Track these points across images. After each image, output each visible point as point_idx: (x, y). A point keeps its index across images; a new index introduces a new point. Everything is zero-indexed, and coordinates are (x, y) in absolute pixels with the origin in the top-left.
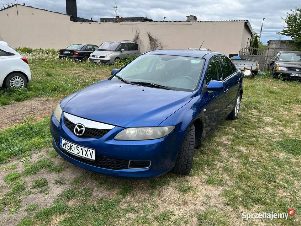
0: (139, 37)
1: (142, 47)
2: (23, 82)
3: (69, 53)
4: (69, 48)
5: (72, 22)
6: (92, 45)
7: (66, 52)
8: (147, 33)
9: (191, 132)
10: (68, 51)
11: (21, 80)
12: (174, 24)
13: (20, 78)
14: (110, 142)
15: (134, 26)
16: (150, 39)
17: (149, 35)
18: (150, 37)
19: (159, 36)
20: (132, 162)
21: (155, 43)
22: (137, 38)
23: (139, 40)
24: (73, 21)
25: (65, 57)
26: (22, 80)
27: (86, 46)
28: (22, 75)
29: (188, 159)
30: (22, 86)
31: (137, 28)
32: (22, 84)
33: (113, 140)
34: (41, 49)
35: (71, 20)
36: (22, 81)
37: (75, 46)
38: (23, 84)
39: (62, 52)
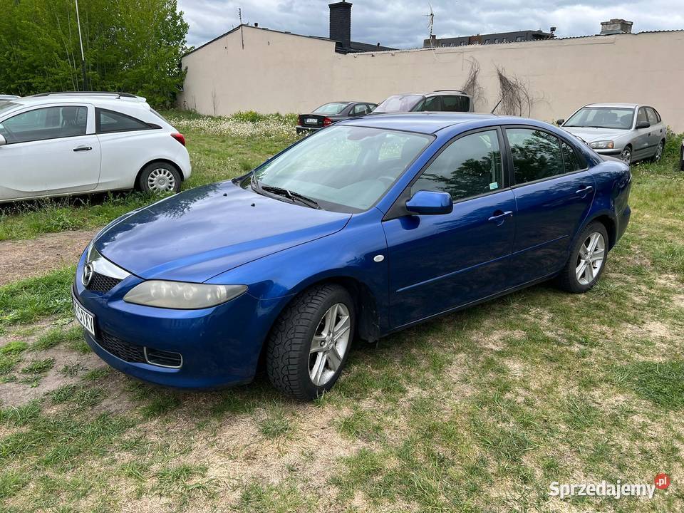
0: (478, 80)
1: (483, 104)
2: (173, 180)
3: (315, 121)
4: (316, 112)
5: (338, 54)
6: (367, 105)
7: (309, 121)
8: (495, 70)
9: (310, 305)
10: (314, 117)
11: (168, 175)
12: (568, 44)
13: (168, 172)
14: (117, 305)
15: (467, 56)
16: (503, 85)
17: (500, 75)
18: (502, 79)
19: (525, 76)
20: (149, 350)
21: (514, 93)
22: (473, 82)
23: (476, 87)
24: (340, 52)
25: (304, 130)
26: (171, 176)
27: (353, 105)
28: (171, 167)
29: (289, 364)
30: (170, 187)
31: (474, 59)
32: (171, 183)
33: (120, 302)
34: (278, 115)
35: (336, 51)
36: (171, 179)
37: (330, 106)
38: (173, 185)
39: (302, 118)
